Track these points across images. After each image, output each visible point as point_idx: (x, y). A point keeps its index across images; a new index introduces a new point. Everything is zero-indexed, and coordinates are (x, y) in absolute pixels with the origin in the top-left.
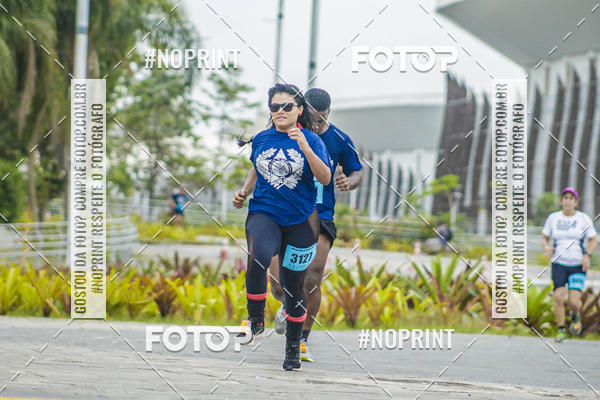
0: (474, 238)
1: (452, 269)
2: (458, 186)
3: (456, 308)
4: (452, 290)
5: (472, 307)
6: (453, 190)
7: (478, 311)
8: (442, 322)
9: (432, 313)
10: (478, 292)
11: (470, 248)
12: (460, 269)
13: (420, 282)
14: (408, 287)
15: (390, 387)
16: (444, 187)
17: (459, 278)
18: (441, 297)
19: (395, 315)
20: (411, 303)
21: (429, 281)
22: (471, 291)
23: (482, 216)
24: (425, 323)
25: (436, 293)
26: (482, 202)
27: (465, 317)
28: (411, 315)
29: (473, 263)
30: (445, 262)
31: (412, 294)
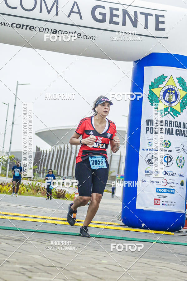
0: (40, 178)
1: (36, 184)
2: (37, 168)
3: (36, 192)
4: (35, 188)
5: (39, 192)
6: (36, 169)
7: (40, 193)
8: (33, 194)
9: (31, 192)
10: (40, 189)
11: (39, 180)
12: (37, 184)
13: (29, 186)
14: (27, 187)
15: (23, 207)
16: (35, 168)
17: (37, 186)
18: (33, 190)
19: (24, 192)
20: (27, 190)
21: (31, 186)
22: (39, 189)
23: (42, 174)
24: (30, 194)
25: (32, 188)
26: (42, 171)
27: (38, 194)
28: (27, 193)
29: (40, 183)
30: (34, 183)
31: (27, 189)
